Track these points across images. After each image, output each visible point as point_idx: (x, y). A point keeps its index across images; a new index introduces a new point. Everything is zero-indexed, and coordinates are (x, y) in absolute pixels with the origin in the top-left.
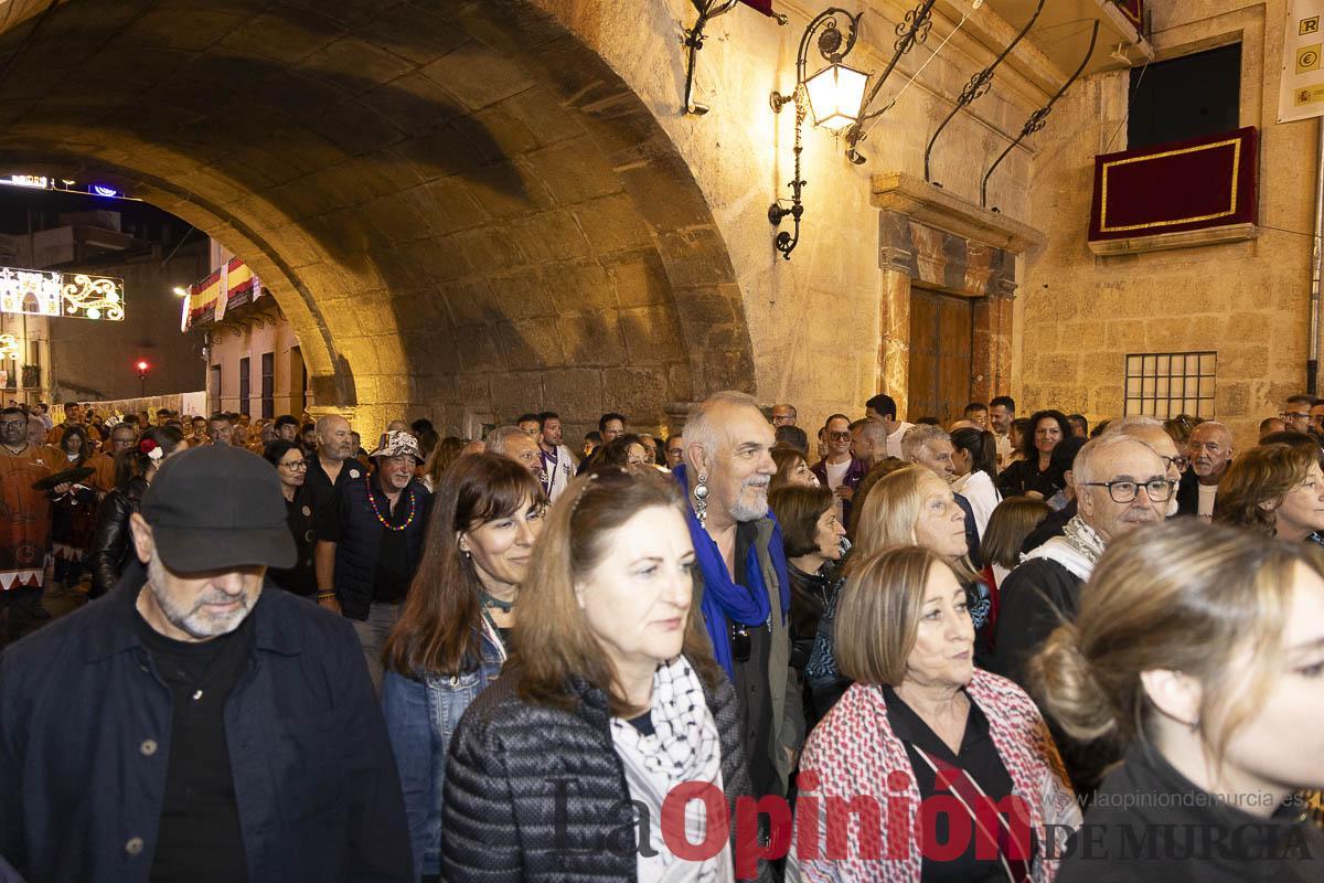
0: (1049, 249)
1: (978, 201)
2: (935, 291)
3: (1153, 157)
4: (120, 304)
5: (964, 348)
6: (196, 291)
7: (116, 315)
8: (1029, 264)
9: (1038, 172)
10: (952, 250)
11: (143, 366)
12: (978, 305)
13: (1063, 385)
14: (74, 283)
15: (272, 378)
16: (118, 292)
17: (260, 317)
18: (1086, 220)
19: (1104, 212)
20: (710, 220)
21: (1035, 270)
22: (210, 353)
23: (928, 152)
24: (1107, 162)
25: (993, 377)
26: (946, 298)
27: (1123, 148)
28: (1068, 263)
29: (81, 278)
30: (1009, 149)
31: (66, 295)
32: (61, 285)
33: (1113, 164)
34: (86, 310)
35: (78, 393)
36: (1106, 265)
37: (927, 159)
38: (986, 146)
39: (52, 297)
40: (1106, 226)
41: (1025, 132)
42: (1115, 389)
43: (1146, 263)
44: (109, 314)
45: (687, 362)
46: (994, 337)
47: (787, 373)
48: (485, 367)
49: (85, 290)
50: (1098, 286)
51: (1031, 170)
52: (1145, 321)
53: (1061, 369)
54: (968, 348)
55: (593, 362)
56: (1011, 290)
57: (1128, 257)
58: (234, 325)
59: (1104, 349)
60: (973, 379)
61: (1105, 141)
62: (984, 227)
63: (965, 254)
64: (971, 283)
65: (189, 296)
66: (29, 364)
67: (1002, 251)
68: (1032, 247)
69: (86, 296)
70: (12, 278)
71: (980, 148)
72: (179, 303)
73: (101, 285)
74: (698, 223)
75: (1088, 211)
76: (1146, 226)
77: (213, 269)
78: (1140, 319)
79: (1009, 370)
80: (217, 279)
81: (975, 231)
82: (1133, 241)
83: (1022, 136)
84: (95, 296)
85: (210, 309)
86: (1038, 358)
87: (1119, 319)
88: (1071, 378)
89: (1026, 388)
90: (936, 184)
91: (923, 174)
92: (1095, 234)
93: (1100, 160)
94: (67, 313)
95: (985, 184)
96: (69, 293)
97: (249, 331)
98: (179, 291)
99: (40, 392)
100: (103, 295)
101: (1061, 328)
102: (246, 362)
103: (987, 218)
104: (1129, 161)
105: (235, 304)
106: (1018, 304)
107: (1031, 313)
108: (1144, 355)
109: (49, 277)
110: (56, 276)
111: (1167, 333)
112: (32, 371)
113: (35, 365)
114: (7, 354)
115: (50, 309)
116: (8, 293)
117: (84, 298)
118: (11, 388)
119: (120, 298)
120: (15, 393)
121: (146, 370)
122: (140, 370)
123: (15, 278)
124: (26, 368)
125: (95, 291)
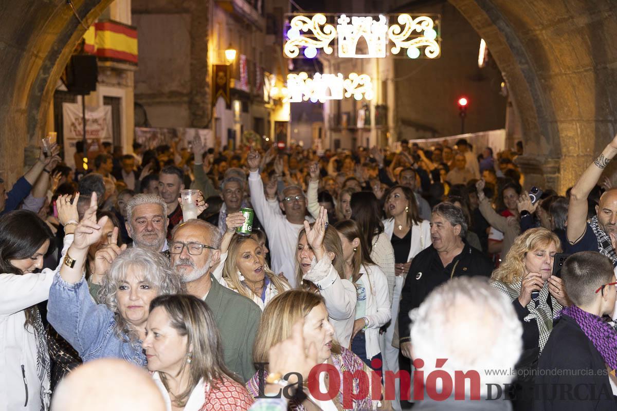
4: (437, 41)
7: (431, 52)
11: (463, 102)
14: (398, 23)
16: (435, 28)
29: (404, 18)
31: (391, 36)
32: (386, 27)
34: (407, 49)
35: (417, 131)
44: (427, 51)
49: (406, 29)
66: (380, 103)
69: (408, 35)
70: (348, 24)
73: (420, 23)
84: (415, 34)
94: (391, 54)
96: (393, 33)
99: (387, 130)
100: (422, 33)
109: (377, 19)
110: (382, 17)
112: (382, 110)
113: (384, 104)
114: (363, 94)
115: (377, 51)
116: (345, 39)
117: (405, 38)
118: (367, 126)
119: (437, 34)
120: (369, 130)
121: (465, 107)
122: (461, 107)
123: (350, 23)
124: (377, 107)
125: (415, 30)
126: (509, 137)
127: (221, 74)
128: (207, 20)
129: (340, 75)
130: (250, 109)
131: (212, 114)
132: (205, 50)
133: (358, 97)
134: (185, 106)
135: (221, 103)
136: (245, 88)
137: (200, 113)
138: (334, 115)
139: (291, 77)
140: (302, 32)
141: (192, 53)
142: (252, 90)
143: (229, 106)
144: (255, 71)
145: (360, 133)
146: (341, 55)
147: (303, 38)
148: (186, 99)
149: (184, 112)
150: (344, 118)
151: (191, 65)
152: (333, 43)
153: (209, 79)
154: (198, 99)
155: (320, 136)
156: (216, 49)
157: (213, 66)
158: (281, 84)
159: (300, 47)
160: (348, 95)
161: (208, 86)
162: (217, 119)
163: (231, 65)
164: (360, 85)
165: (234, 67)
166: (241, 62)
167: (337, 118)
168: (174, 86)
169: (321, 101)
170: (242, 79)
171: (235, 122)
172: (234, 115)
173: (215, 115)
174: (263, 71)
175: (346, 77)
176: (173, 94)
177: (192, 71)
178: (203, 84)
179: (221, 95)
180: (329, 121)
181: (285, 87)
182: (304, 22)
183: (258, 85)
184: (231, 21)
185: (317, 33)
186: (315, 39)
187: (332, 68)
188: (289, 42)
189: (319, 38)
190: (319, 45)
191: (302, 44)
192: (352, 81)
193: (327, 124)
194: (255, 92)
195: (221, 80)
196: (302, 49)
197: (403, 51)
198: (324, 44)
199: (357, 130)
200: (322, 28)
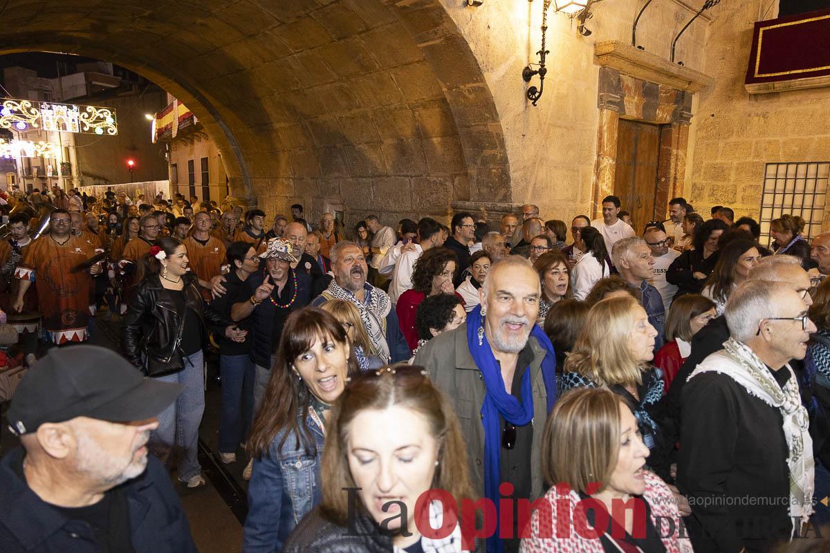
0: (717, 89)
1: (668, 58)
2: (636, 122)
3: (797, 23)
4: (115, 125)
5: (654, 158)
6: (159, 117)
7: (112, 132)
8: (702, 100)
9: (712, 35)
10: (649, 92)
11: (131, 163)
12: (664, 129)
13: (720, 184)
14: (86, 112)
15: (207, 173)
16: (113, 117)
17: (199, 134)
18: (745, 67)
19: (758, 63)
20: (483, 80)
21: (705, 104)
22: (170, 156)
23: (635, 24)
24: (763, 27)
25: (672, 179)
26: (643, 126)
27: (775, 16)
28: (730, 99)
29: (90, 108)
30: (693, 19)
31: (82, 119)
32: (79, 113)
33: (767, 28)
34: (95, 128)
35: (94, 179)
36: (757, 100)
37: (634, 29)
38: (676, 16)
39: (73, 120)
40: (759, 73)
41: (705, 7)
42: (757, 187)
43: (784, 99)
44: (108, 131)
45: (466, 174)
46: (674, 151)
47: (532, 183)
48: (336, 174)
49: (93, 116)
50: (749, 115)
51: (707, 33)
52: (782, 140)
53: (719, 173)
54: (656, 160)
55: (405, 173)
56: (688, 119)
57: (773, 95)
58: (183, 139)
59: (750, 159)
60: (658, 180)
61: (762, 11)
62: (672, 76)
63: (657, 96)
64: (660, 115)
65: (155, 120)
66: (64, 161)
67: (683, 92)
68: (704, 88)
69: (94, 120)
70: (49, 109)
71: (672, 18)
72: (150, 124)
73: (102, 112)
74: (475, 82)
75: (746, 63)
76: (788, 73)
77: (169, 104)
78: (777, 139)
79: (683, 174)
80: (172, 110)
81: (665, 79)
82: (778, 85)
83: (703, 10)
85: (168, 129)
86: (704, 165)
87: (763, 139)
88: (725, 179)
89: (694, 185)
90: (640, 47)
91: (631, 39)
92: (750, 79)
93: (758, 25)
94: (83, 131)
95: (674, 45)
96: (83, 117)
97: (192, 143)
98: (149, 117)
99: (72, 179)
100: (104, 119)
101: (721, 144)
102: (191, 163)
103: (674, 69)
104: (779, 26)
105: (183, 126)
106: (692, 128)
107: (701, 134)
108: (778, 164)
109: (72, 108)
110: (75, 107)
111: (796, 149)
112: (67, 168)
113: (68, 162)
114: (50, 155)
115: (73, 128)
116: (48, 119)
117: (92, 121)
118: (55, 176)
119: (114, 120)
120: (58, 179)
121: (133, 166)
122: (129, 166)
123: (50, 108)
124: (63, 164)
125: (99, 116)
126: (175, 185)
129: (32, 142)
133: (46, 156)
138: (26, 168)
140: (12, 111)
145: (49, 179)
146: (45, 128)
147: (12, 115)
150: (35, 170)
152: (38, 121)
155: (13, 182)
159: (11, 121)
160: (39, 155)
164: (47, 149)
167: (29, 170)
169: (14, 158)
175: (36, 144)
180: (22, 172)
182: (14, 105)
185: (25, 112)
186: (25, 117)
187: (21, 137)
188: (3, 117)
189: (27, 116)
190: (28, 121)
191: (14, 120)
192: (41, 146)
193: (20, 174)
196: (14, 123)
197: (91, 130)
198: (32, 121)
199: (47, 178)
200: (28, 110)
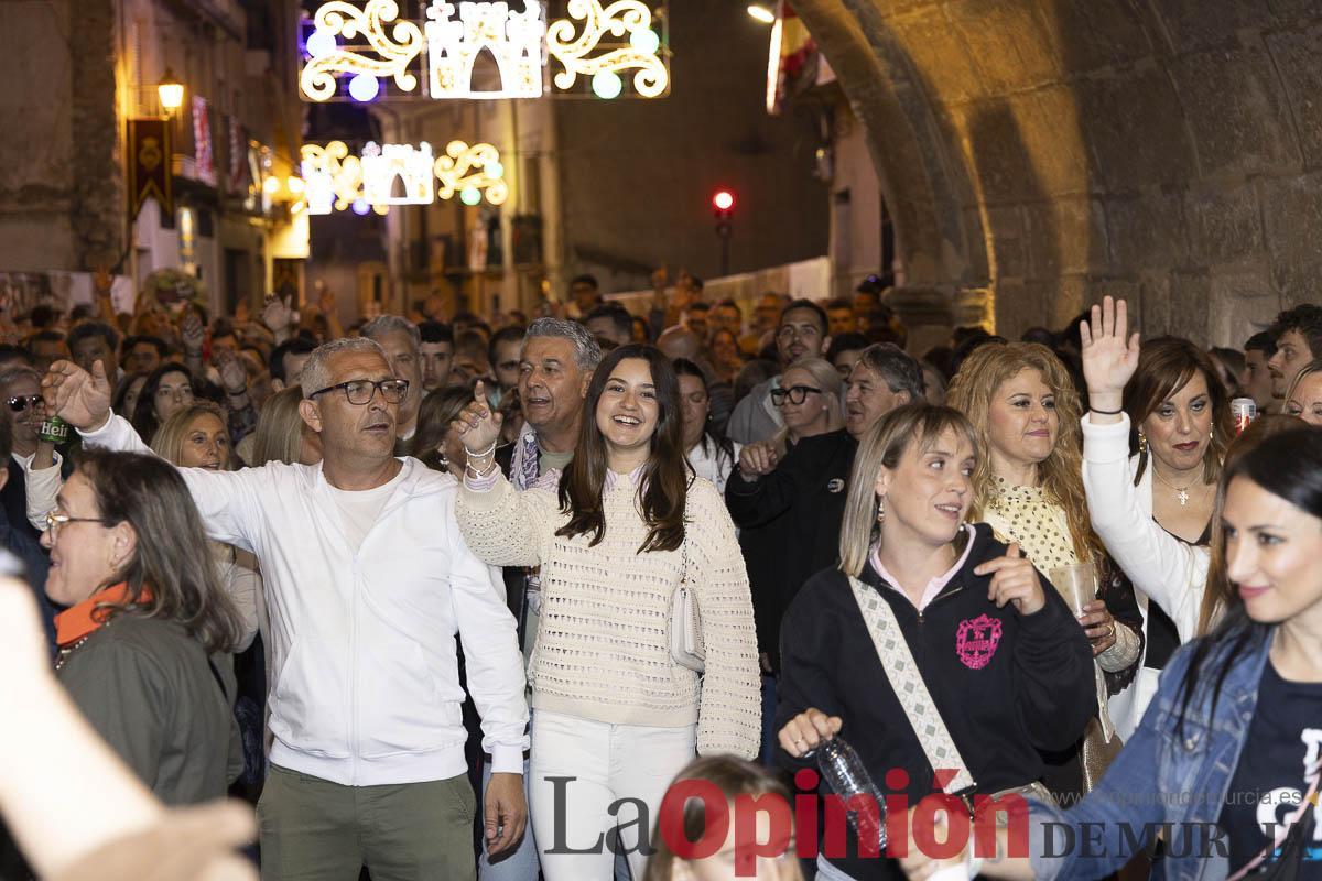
4: (661, 57)
6: (792, 10)
7: (649, 84)
11: (724, 200)
14: (568, 17)
16: (657, 27)
22: (832, 158)
29: (580, 4)
31: (554, 46)
32: (542, 25)
34: (593, 77)
44: (639, 81)
49: (588, 30)
65: (779, 23)
66: (523, 210)
69: (592, 45)
70: (451, 18)
73: (620, 15)
94: (555, 89)
96: (559, 39)
98: (761, 13)
99: (542, 275)
100: (624, 39)
109: (520, 8)
112: (529, 226)
113: (533, 211)
114: (483, 190)
115: (521, 81)
116: (444, 54)
117: (587, 50)
118: (494, 268)
119: (661, 40)
120: (499, 276)
121: (729, 211)
122: (719, 212)
123: (456, 17)
124: (517, 220)
125: (608, 33)
126: (840, 273)
127: (150, 143)
128: (111, 13)
129: (426, 147)
130: (216, 228)
131: (130, 239)
132: (110, 85)
133: (470, 198)
134: (63, 222)
135: (150, 213)
136: (207, 177)
137: (102, 237)
138: (413, 245)
139: (308, 151)
140: (341, 40)
141: (76, 92)
142: (221, 180)
143: (169, 221)
144: (229, 137)
145: (476, 283)
146: (437, 93)
147: (343, 52)
148: (65, 204)
149: (60, 235)
150: (438, 249)
151: (76, 120)
152: (417, 66)
153: (120, 156)
154: (94, 203)
155: (378, 297)
156: (135, 83)
157: (128, 122)
158: (285, 169)
159: (336, 75)
160: (446, 194)
161: (119, 173)
162: (142, 252)
163: (173, 120)
164: (473, 170)
165: (181, 126)
166: (196, 113)
167: (419, 250)
168: (35, 174)
169: (380, 211)
170: (199, 155)
171: (184, 259)
172: (181, 243)
173: (139, 242)
174: (246, 134)
175: (439, 152)
176: (31, 192)
177: (75, 135)
178: (105, 167)
179: (152, 194)
180: (401, 258)
181: (297, 174)
182: (346, 16)
183: (235, 169)
184: (167, 17)
185: (377, 40)
186: (375, 56)
188: (311, 63)
189: (382, 52)
190: (384, 70)
191: (344, 68)
192: (455, 160)
193: (395, 266)
194: (229, 188)
195: (150, 158)
196: (344, 81)
197: (583, 81)
198: (396, 67)
199: (469, 276)
200: (388, 29)
